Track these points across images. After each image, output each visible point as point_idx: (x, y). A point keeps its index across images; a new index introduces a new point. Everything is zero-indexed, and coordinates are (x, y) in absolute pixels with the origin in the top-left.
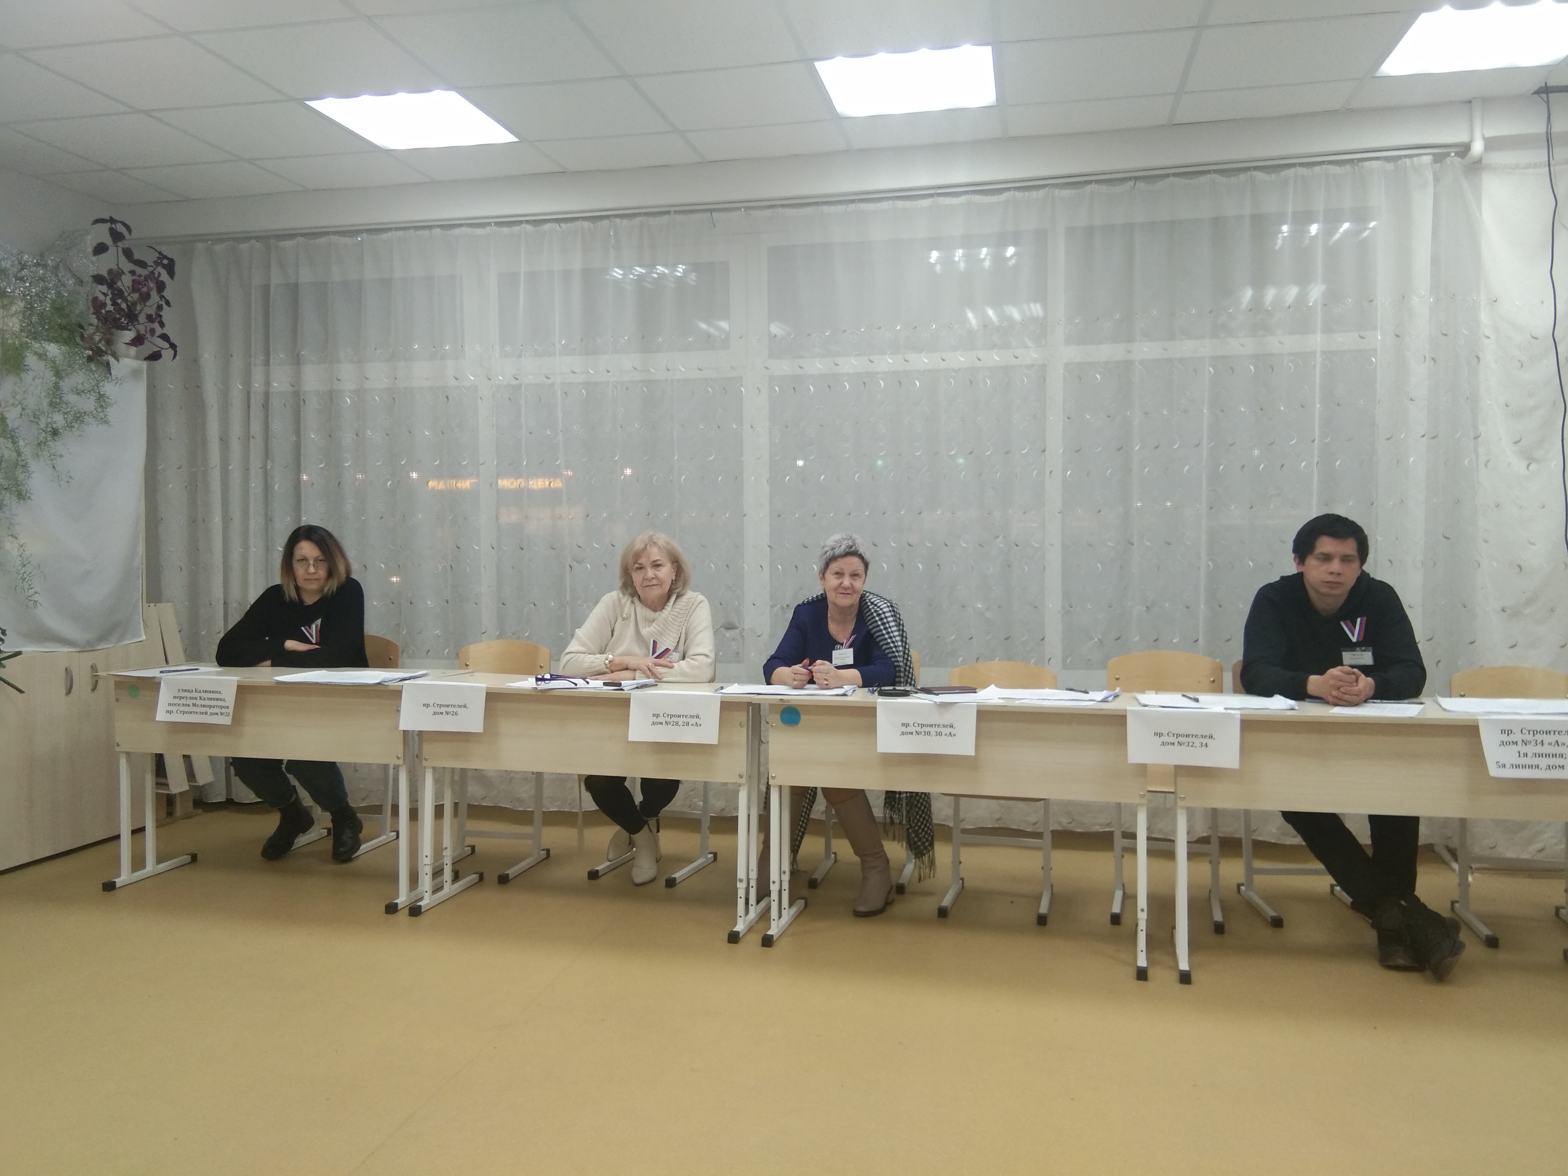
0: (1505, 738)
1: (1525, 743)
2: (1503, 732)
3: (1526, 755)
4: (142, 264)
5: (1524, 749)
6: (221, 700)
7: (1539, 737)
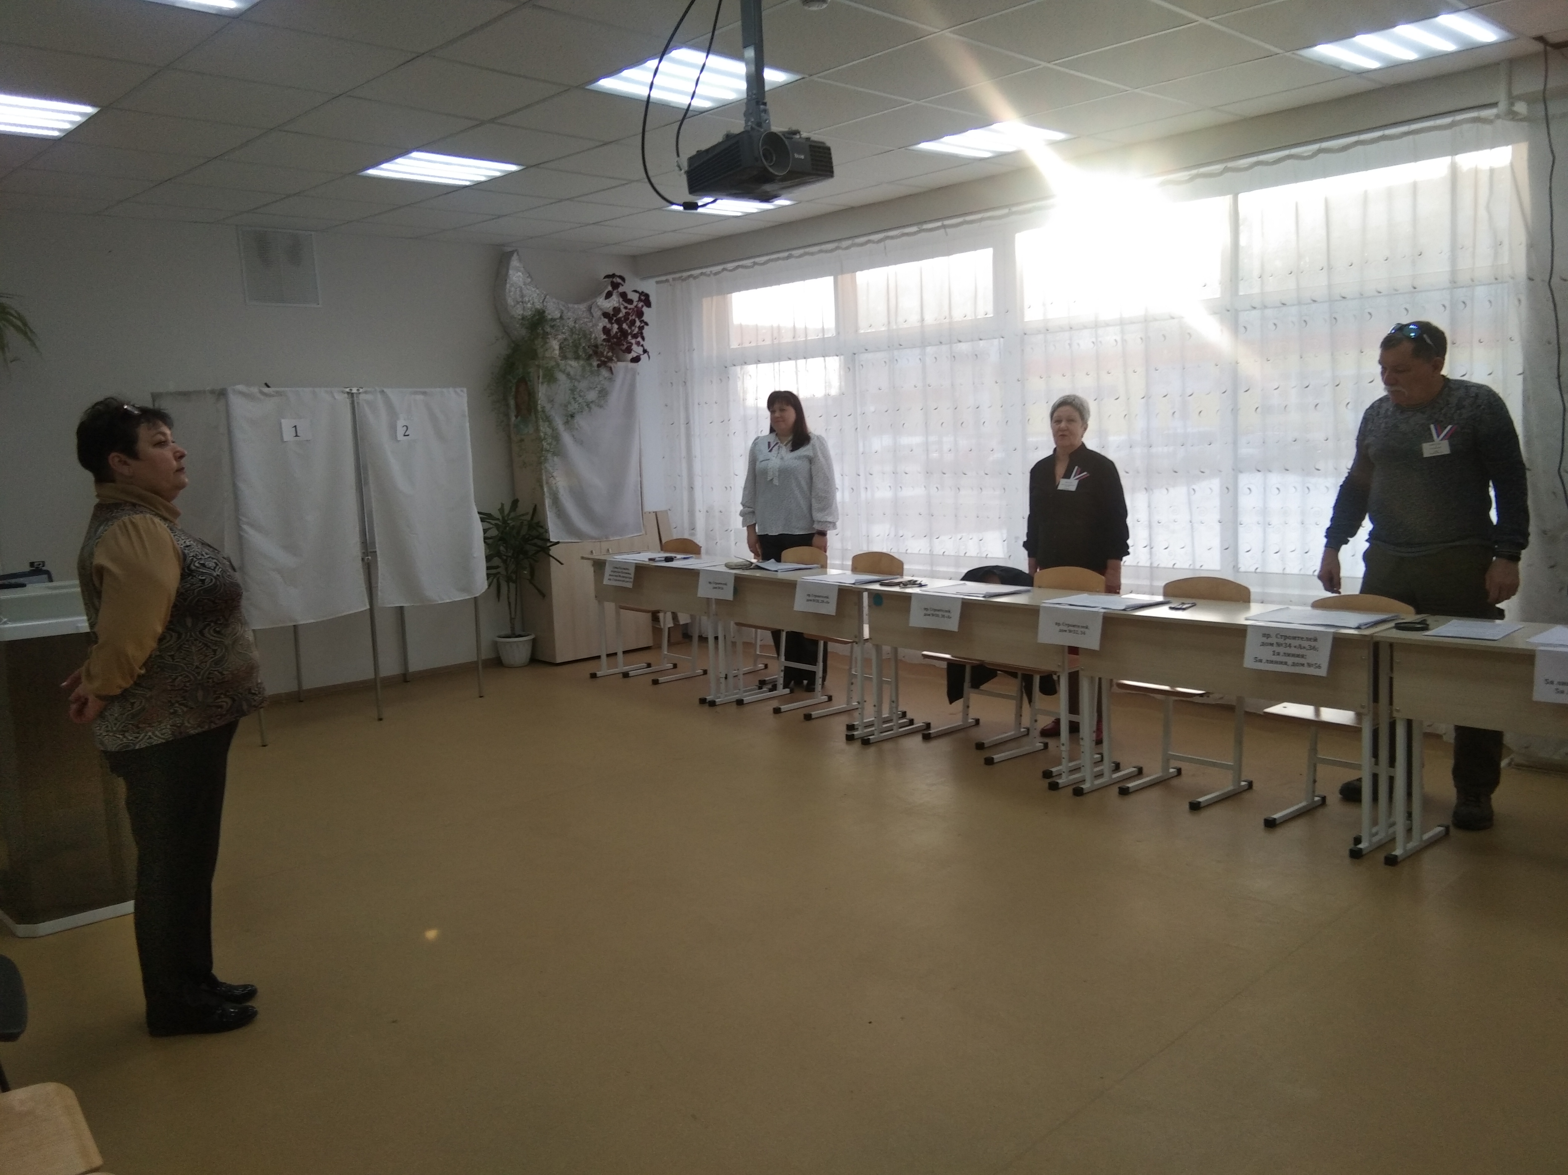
0: (1265, 640)
1: (1279, 645)
2: (1264, 635)
3: (1278, 654)
4: (630, 302)
5: (1278, 649)
6: (629, 574)
7: (1288, 641)
